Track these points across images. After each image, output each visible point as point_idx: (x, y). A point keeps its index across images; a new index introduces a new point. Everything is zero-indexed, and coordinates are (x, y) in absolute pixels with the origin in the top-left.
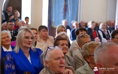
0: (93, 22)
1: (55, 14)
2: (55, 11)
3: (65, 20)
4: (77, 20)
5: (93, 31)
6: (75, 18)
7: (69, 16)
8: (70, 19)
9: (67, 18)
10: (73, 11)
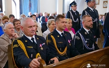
0: (45, 13)
1: (24, 9)
2: (24, 7)
3: (30, 12)
4: (37, 12)
5: (46, 18)
6: (36, 11)
7: (33, 10)
8: (33, 12)
9: (31, 11)
10: (35, 7)
